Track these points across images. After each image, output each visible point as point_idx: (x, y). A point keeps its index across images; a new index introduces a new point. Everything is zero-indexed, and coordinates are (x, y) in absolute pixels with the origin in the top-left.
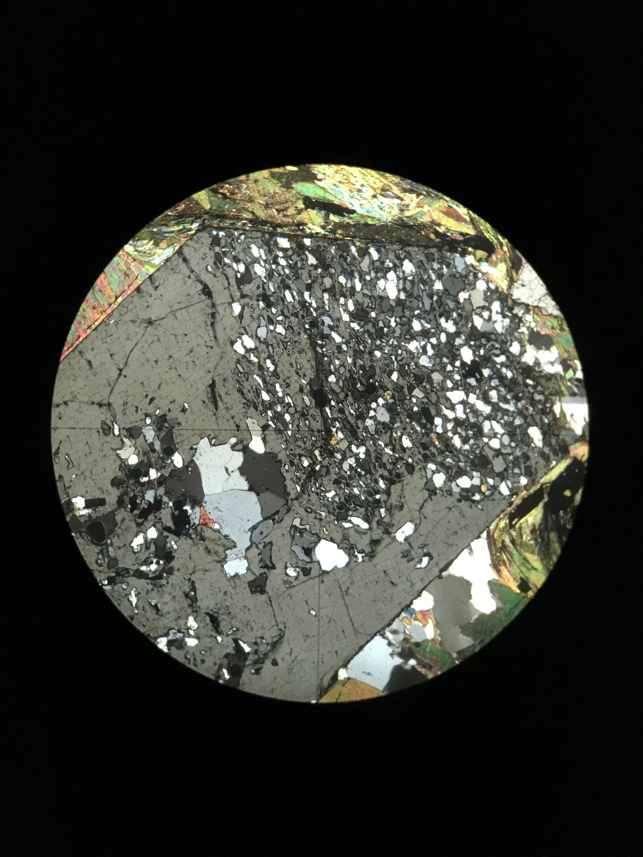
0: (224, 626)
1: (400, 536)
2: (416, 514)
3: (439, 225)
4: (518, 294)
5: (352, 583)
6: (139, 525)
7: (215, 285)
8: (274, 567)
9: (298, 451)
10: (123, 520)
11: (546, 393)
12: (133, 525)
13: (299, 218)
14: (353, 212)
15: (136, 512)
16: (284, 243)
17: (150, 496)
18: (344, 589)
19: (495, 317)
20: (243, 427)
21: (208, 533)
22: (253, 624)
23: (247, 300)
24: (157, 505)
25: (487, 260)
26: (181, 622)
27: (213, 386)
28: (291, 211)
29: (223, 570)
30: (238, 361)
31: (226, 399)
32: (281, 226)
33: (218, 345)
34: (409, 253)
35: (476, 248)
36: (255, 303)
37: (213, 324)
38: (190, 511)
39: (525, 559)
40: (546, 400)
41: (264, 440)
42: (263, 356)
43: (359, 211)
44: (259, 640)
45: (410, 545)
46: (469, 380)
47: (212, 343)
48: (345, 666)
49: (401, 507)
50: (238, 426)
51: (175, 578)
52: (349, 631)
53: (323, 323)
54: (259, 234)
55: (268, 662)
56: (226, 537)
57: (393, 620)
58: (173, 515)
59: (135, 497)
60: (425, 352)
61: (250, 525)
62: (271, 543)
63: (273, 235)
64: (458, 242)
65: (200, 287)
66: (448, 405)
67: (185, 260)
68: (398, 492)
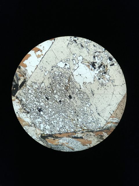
0: (80, 45)
1: (47, 72)
2: (45, 77)
3: (54, 139)
4: (34, 128)
5: (55, 60)
6: (102, 62)
7: (97, 116)
8: (72, 60)
9: (73, 85)
10: (105, 63)
11: (23, 109)
12: (103, 62)
13: (83, 134)
14: (72, 138)
15: (103, 65)
16: (85, 128)
17: (101, 69)
18: (57, 58)
19: (38, 122)
20: (85, 88)
21: (87, 64)
22: (74, 47)
23: (90, 114)
24: (99, 67)
25: (42, 134)
26: (89, 44)
27: (93, 95)
28: (85, 135)
29: (82, 57)
30: (89, 101)
31: (90, 93)
32: (87, 132)
33: (94, 104)
34: (58, 132)
35: (45, 136)
36: (88, 114)
37: (96, 108)
38: (92, 67)
39: (20, 73)
40: (23, 107)
41: (80, 86)
42: (84, 103)
43: (71, 138)
44: (72, 44)
45: (45, 71)
46: (40, 108)
47: (95, 103)
48: (53, 43)
49: (49, 78)
50: (86, 87)
51: (92, 53)
52: (53, 50)
53: (73, 113)
54: (91, 129)
55: (69, 40)
56: (84, 64)
57: (45, 54)
58: (95, 66)
59: (104, 68)
60: (51, 112)
61: (79, 67)
62: (74, 65)
63: (88, 129)
64: (49, 136)
65: (101, 115)
66: (43, 102)
67: (105, 120)
68: (50, 81)
